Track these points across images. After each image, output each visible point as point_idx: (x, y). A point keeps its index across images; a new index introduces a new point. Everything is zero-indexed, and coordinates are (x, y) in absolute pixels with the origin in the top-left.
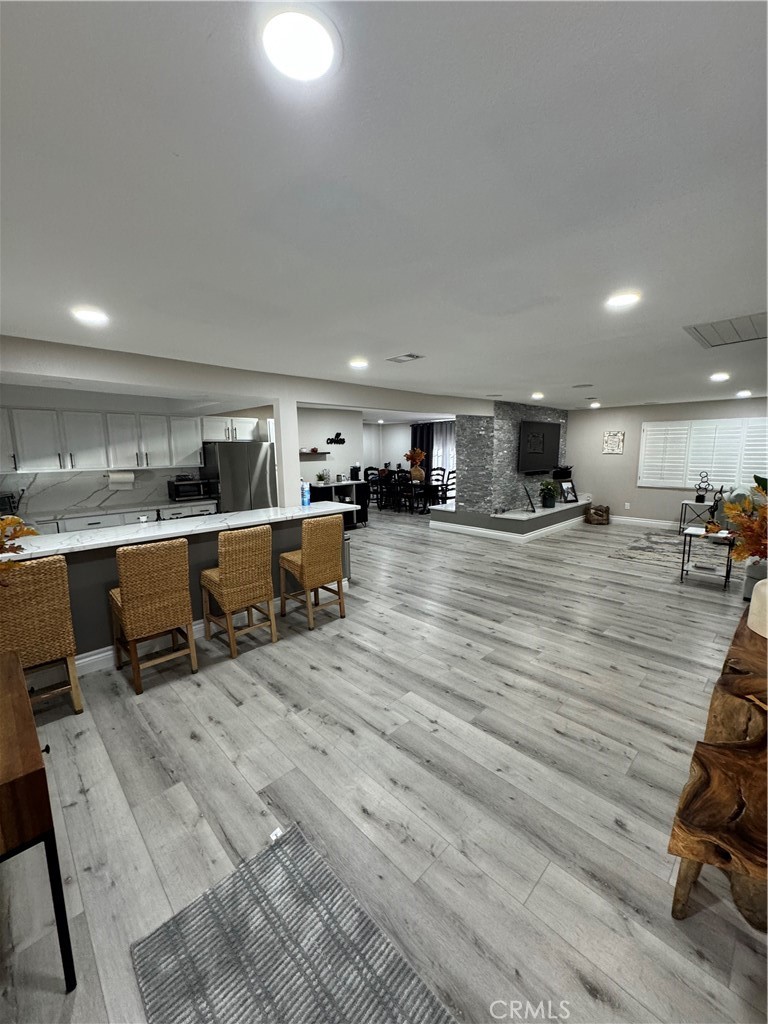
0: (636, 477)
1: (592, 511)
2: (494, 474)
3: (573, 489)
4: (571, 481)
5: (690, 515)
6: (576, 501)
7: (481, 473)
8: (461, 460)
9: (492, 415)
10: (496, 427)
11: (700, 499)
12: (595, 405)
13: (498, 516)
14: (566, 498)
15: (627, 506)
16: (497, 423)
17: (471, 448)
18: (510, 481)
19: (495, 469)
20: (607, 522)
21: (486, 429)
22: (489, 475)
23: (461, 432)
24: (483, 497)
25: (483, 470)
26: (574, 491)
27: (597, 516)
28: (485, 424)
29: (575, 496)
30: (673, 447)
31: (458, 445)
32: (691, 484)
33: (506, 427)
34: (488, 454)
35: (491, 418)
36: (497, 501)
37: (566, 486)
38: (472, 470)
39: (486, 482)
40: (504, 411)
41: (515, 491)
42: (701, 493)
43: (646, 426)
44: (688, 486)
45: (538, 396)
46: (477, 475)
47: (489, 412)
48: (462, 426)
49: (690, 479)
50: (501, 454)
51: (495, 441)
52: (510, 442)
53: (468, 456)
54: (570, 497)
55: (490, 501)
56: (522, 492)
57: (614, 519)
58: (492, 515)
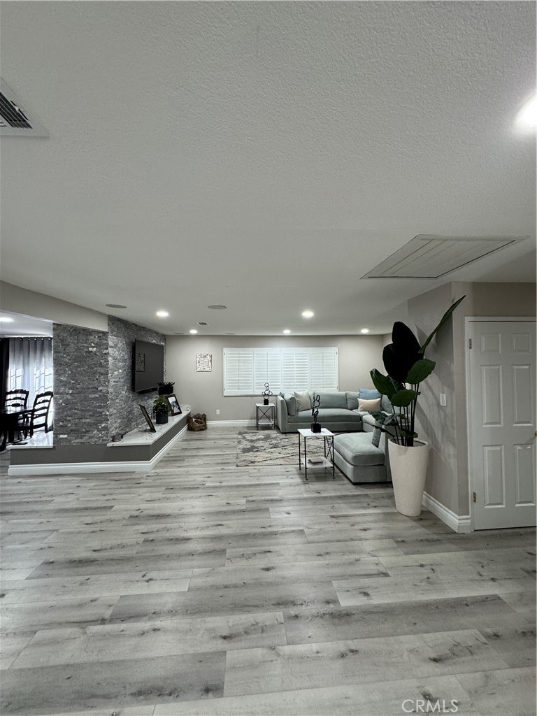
0: (222, 390)
1: (194, 420)
2: (110, 396)
3: (176, 402)
4: (174, 396)
5: (261, 414)
6: (180, 413)
7: (91, 396)
8: (61, 381)
9: (107, 331)
10: (111, 343)
11: (266, 402)
12: (193, 332)
13: (117, 444)
14: (173, 411)
15: (218, 412)
16: (111, 340)
17: (77, 367)
18: (126, 402)
19: (111, 390)
20: (204, 428)
21: (97, 345)
22: (104, 398)
23: (61, 348)
24: (96, 424)
25: (94, 393)
26: (178, 404)
27: (196, 423)
28: (97, 340)
29: (179, 409)
30: (244, 366)
31: (58, 363)
32: (259, 392)
33: (120, 345)
34: (102, 374)
35: (104, 333)
36: (114, 426)
37: (171, 400)
38: (80, 393)
39: (100, 407)
40: (118, 328)
41: (130, 412)
42: (266, 398)
43: (226, 350)
44: (256, 393)
45: (162, 314)
46: (86, 399)
47: (103, 327)
48: (62, 341)
49: (257, 388)
50: (116, 373)
51: (110, 359)
52: (124, 361)
53: (73, 376)
54: (176, 410)
55: (106, 428)
56: (137, 410)
57: (210, 423)
58: (110, 445)
